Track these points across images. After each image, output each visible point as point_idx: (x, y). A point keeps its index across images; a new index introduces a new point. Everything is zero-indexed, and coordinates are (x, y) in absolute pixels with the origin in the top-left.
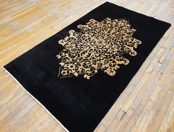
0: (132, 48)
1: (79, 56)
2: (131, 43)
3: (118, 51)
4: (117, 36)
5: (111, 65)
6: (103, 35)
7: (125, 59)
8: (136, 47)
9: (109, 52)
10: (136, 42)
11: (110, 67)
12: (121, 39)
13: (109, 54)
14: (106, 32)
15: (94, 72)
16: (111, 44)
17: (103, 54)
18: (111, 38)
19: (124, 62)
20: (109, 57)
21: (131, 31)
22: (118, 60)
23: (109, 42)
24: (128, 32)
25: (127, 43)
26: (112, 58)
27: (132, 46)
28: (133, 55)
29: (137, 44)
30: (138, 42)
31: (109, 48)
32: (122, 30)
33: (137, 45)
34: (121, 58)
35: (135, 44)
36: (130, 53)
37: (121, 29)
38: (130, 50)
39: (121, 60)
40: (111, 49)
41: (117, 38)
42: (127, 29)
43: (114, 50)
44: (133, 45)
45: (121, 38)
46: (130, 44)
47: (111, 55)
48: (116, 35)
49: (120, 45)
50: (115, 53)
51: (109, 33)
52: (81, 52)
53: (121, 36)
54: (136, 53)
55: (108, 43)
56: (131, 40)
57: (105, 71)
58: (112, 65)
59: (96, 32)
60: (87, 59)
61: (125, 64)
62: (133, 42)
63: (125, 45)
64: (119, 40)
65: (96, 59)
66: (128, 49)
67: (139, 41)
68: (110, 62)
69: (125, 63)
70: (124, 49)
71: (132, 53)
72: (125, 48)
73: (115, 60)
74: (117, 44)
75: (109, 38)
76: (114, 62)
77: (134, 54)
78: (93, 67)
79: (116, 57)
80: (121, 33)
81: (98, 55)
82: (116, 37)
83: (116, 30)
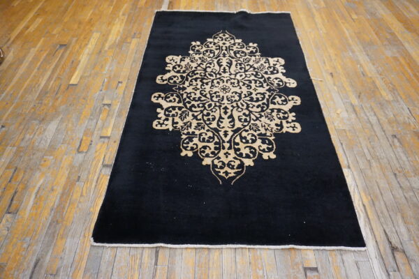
0: (165, 107)
1: (230, 56)
2: (173, 115)
3: (185, 88)
4: (210, 117)
5: (179, 66)
6: (234, 104)
7: (165, 82)
8: (159, 110)
9: (196, 81)
10: (166, 122)
11: (178, 63)
12: (196, 114)
13: (194, 77)
14: (236, 114)
15: (193, 50)
16: (205, 96)
17: (203, 74)
18: (216, 106)
19: (164, 78)
20: (190, 74)
21: (191, 145)
22: (175, 77)
23: (212, 97)
24: (196, 140)
25: (180, 112)
26: (185, 75)
27: (167, 110)
28: (156, 94)
29: (160, 119)
30: (161, 125)
31: (203, 87)
32: (210, 137)
33: (159, 116)
34: (172, 81)
35: (164, 117)
36: (163, 95)
37: (216, 140)
38: (165, 100)
39: (170, 78)
40: (199, 87)
41: (205, 112)
42: (205, 147)
43: (192, 87)
44: (167, 113)
45: (200, 117)
46: (173, 112)
47: (190, 79)
48: (214, 119)
49: (189, 103)
50: (187, 84)
51: (229, 114)
52: (234, 63)
53: (202, 121)
54: (154, 100)
55: (211, 94)
56: (177, 123)
57: (180, 57)
58: (177, 67)
59: (254, 106)
60: (216, 58)
61: (161, 76)
62: (171, 119)
63: (181, 105)
64: (198, 109)
65: (205, 64)
66: (171, 101)
67: (159, 127)
68: (184, 69)
69: (162, 78)
70: (178, 96)
71: (160, 96)
72: (177, 99)
73: (179, 75)
74: (196, 101)
75: (218, 104)
76: (178, 72)
77: (155, 97)
78: (199, 54)
79: (180, 80)
80: (207, 128)
81: (209, 70)
82: (208, 114)
83: (223, 130)
